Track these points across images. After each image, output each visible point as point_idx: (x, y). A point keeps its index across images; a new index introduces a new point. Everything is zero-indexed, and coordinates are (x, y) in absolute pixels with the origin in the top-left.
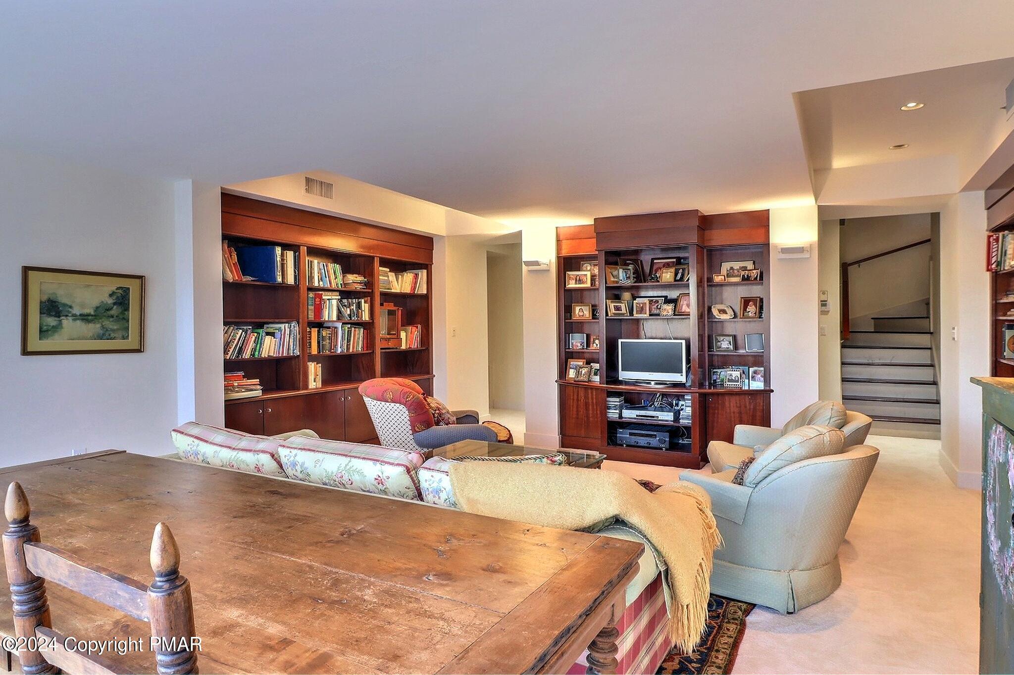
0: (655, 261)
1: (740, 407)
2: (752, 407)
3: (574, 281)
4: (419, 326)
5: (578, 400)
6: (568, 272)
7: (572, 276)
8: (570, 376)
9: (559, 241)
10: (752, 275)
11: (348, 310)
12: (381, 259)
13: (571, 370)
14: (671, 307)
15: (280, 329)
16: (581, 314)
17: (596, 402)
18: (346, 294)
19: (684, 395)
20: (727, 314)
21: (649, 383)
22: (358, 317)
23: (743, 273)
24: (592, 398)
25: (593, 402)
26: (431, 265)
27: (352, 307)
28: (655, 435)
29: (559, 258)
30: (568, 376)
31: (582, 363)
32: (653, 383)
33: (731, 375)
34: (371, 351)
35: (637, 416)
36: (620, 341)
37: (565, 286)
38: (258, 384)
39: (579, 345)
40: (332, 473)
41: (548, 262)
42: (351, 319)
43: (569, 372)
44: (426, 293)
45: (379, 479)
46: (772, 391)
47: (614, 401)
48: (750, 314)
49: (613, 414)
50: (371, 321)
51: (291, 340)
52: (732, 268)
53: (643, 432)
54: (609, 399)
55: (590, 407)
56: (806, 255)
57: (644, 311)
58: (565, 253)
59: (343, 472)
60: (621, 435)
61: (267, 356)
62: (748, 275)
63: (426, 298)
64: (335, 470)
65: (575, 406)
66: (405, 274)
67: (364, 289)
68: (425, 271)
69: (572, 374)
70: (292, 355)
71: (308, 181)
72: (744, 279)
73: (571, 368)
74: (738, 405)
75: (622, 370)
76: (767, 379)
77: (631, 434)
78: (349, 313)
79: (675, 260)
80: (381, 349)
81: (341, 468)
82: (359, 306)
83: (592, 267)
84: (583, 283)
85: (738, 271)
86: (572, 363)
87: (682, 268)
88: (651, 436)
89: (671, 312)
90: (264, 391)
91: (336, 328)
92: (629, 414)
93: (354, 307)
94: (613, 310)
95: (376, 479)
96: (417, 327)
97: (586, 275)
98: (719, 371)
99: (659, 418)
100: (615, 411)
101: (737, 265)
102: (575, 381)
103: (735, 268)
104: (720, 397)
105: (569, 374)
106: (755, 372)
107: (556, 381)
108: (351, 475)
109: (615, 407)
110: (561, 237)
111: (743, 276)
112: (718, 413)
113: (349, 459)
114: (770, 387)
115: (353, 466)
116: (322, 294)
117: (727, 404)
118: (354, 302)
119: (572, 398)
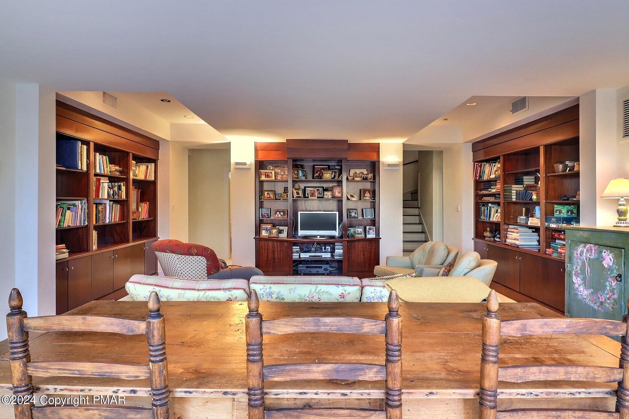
0: (315, 167)
1: (364, 248)
2: (370, 247)
3: (264, 176)
4: (148, 203)
5: (268, 249)
6: (261, 171)
7: (263, 173)
8: (263, 235)
9: (256, 150)
10: (368, 177)
11: (112, 190)
12: (133, 154)
13: (263, 231)
14: (330, 193)
15: (74, 205)
16: (268, 196)
17: (280, 250)
18: (112, 179)
19: (335, 243)
20: (354, 197)
21: (317, 237)
22: (118, 196)
23: (363, 176)
24: (277, 247)
25: (278, 250)
26: (157, 160)
27: (115, 189)
28: (322, 267)
29: (256, 161)
30: (262, 234)
31: (270, 227)
32: (318, 236)
33: (358, 231)
34: (124, 221)
35: (309, 256)
36: (299, 213)
37: (259, 179)
38: (65, 248)
39: (266, 215)
40: (305, 295)
41: (250, 163)
42: (114, 198)
43: (262, 232)
44: (154, 179)
45: (343, 295)
46: (381, 238)
47: (296, 248)
48: (367, 198)
49: (295, 256)
50: (127, 199)
51: (83, 213)
52: (355, 173)
53: (314, 265)
54: (294, 247)
55: (276, 253)
56: (397, 168)
57: (314, 195)
58: (260, 158)
59: (314, 294)
60: (301, 268)
61: (67, 226)
62: (366, 177)
63: (154, 183)
64: (307, 293)
65: (266, 253)
66: (141, 166)
67: (120, 175)
68: (153, 164)
69: (264, 234)
70: (83, 225)
71: (104, 93)
72: (364, 179)
73: (263, 230)
74: (363, 247)
75: (300, 230)
76: (378, 232)
77: (307, 267)
78: (112, 193)
79: (327, 167)
80: (133, 219)
81: (312, 292)
82: (119, 188)
83: (274, 168)
84: (270, 177)
85: (359, 175)
86: (263, 226)
87: (334, 172)
88: (320, 267)
89: (330, 196)
90: (70, 253)
91: (105, 204)
92: (304, 256)
93: (116, 189)
94: (296, 194)
95: (340, 295)
96: (146, 203)
97: (271, 173)
98: (350, 228)
99: (323, 257)
100: (297, 254)
101: (358, 171)
102: (269, 237)
103: (357, 173)
104: (353, 243)
105: (262, 233)
106: (370, 229)
107: (254, 238)
108: (321, 296)
109: (297, 252)
110: (258, 149)
111: (363, 177)
112: (352, 252)
113: (315, 286)
114: (379, 236)
115: (321, 290)
116: (100, 179)
117: (357, 246)
118: (116, 185)
119: (264, 248)
